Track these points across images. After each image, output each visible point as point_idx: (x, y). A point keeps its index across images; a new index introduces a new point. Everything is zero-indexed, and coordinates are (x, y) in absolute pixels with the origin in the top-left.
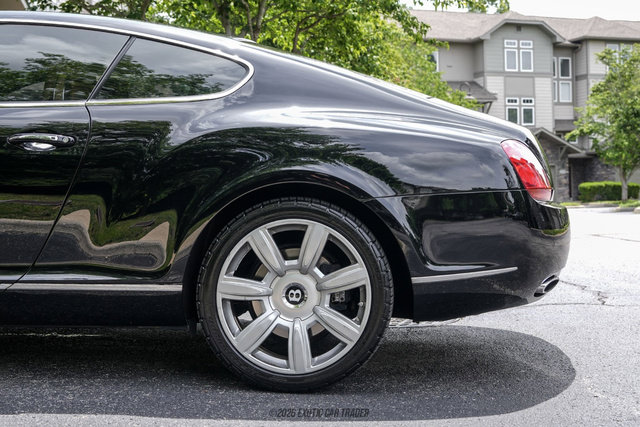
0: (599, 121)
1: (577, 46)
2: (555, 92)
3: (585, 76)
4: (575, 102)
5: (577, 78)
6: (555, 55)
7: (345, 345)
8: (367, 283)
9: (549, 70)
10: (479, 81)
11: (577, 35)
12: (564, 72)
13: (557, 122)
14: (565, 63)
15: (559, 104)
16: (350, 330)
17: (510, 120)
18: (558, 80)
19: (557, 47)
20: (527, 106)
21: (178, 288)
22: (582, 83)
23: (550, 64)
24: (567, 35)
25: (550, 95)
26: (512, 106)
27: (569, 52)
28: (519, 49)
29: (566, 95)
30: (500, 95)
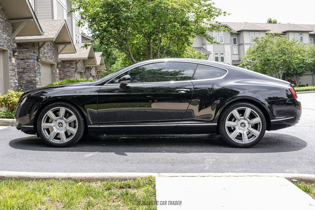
0: (249, 61)
1: (239, 33)
2: (232, 50)
3: (243, 44)
4: (239, 54)
5: (239, 45)
6: (231, 36)
7: (256, 136)
8: (261, 122)
9: (229, 42)
10: (204, 47)
11: (239, 29)
12: (235, 43)
13: (233, 61)
14: (235, 40)
15: (233, 54)
16: (257, 133)
17: (216, 61)
18: (233, 46)
19: (232, 34)
20: (222, 56)
21: (216, 124)
22: (241, 46)
23: (229, 39)
24: (236, 29)
25: (230, 51)
26: (216, 56)
27: (237, 36)
28: (218, 35)
29: (236, 51)
30: (212, 52)
